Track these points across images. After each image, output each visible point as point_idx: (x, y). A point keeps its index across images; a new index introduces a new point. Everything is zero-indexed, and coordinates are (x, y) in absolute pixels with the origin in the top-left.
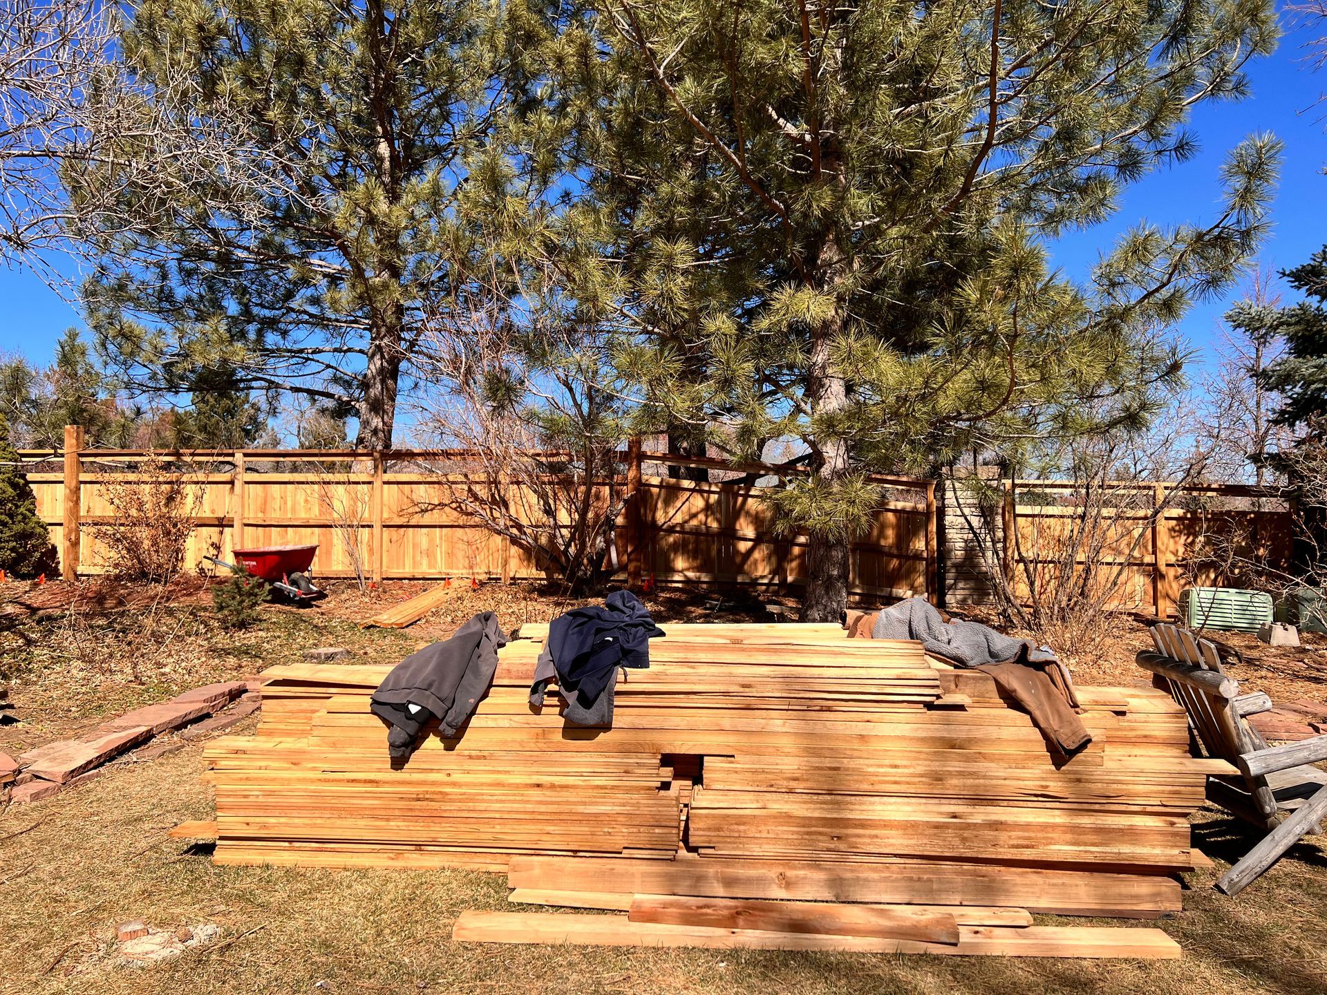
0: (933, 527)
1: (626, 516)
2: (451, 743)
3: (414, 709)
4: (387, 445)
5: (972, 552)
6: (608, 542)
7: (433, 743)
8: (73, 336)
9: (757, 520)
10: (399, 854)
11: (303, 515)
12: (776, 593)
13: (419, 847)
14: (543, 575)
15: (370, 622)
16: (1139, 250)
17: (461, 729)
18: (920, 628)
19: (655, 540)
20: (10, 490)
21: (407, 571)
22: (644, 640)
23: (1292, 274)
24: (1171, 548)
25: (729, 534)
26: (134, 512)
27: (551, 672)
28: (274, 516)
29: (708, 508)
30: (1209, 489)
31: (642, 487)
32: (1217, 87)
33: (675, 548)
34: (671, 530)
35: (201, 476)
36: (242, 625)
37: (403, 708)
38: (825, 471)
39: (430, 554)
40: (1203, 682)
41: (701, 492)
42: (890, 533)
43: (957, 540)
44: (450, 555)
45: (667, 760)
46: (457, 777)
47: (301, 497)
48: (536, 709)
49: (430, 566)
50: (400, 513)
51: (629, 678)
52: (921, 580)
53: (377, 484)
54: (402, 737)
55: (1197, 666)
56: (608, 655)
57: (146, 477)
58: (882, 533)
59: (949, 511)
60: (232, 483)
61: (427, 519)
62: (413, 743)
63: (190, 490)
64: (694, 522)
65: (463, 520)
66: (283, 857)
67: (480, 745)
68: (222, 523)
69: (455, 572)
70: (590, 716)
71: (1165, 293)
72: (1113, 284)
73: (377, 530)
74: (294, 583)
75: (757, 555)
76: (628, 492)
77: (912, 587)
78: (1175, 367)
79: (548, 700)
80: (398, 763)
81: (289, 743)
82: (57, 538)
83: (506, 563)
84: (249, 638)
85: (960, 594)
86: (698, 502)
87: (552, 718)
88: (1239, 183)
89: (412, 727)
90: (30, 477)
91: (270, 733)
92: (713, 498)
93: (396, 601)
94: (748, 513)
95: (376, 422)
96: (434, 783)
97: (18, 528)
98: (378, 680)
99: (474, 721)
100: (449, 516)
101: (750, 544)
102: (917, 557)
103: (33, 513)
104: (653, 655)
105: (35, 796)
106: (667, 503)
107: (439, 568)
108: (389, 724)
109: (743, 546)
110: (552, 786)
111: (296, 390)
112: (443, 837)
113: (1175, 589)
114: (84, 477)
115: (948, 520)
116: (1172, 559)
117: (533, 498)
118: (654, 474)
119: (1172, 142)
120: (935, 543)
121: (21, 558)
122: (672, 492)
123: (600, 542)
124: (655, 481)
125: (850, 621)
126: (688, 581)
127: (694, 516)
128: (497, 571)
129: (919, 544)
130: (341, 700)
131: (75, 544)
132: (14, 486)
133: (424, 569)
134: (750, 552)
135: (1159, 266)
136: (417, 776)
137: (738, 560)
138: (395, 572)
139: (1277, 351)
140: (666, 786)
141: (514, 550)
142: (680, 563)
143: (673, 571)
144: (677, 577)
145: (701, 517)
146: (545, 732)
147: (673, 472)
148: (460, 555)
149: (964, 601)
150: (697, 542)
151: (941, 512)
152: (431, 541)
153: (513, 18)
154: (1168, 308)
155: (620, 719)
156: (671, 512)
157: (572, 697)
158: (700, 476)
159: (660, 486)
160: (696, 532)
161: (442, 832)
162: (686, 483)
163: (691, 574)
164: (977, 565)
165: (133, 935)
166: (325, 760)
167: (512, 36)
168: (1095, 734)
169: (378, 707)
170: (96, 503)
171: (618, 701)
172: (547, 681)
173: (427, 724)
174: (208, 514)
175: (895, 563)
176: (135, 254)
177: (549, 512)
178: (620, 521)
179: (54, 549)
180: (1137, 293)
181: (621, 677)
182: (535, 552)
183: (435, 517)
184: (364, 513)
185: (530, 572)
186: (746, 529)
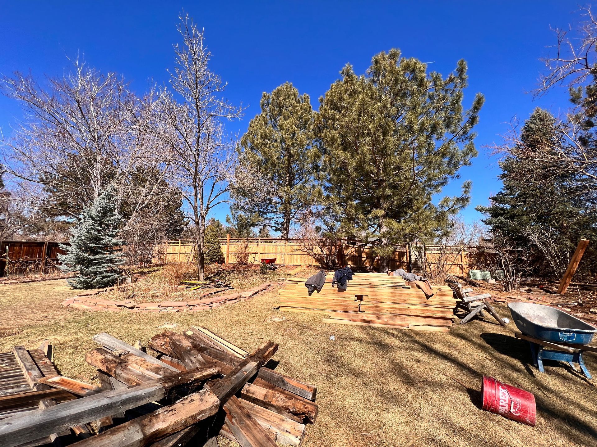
0: (408, 255)
1: (338, 253)
2: (319, 291)
3: (313, 285)
4: (287, 237)
5: (416, 261)
6: (335, 258)
7: (315, 291)
8: (228, 216)
9: (367, 254)
10: (310, 310)
11: (271, 252)
13: (313, 309)
14: (320, 265)
15: (289, 273)
16: (446, 201)
17: (320, 289)
18: (402, 274)
19: (345, 257)
21: (292, 264)
23: (491, 198)
24: (466, 261)
25: (360, 257)
26: (240, 251)
27: (335, 280)
28: (266, 252)
29: (355, 251)
30: (474, 247)
31: (341, 246)
32: (465, 164)
33: (349, 259)
34: (347, 255)
35: (252, 244)
36: (265, 273)
37: (311, 285)
38: (383, 244)
39: (297, 260)
40: (455, 285)
41: (353, 247)
42: (397, 256)
43: (413, 259)
44: (301, 260)
45: (356, 296)
46: (320, 297)
47: (271, 248)
48: (333, 286)
49: (297, 262)
50: (291, 251)
51: (349, 282)
53: (286, 245)
54: (310, 290)
55: (455, 282)
56: (345, 278)
57: (241, 244)
58: (395, 257)
59: (411, 252)
60: (258, 245)
61: (296, 253)
62: (313, 291)
63: (250, 246)
64: (352, 254)
65: (303, 253)
66: (291, 310)
68: (256, 253)
69: (302, 264)
70: (343, 288)
71: (453, 209)
72: (442, 206)
73: (286, 255)
74: (272, 265)
75: (367, 261)
76: (338, 247)
78: (453, 225)
79: (335, 285)
80: (310, 295)
81: (291, 291)
82: (225, 256)
83: (312, 262)
84: (266, 276)
85: (414, 270)
86: (353, 250)
87: (336, 288)
88: (464, 189)
89: (313, 289)
90: (221, 244)
91: (288, 289)
92: (357, 248)
93: (291, 270)
94: (364, 252)
95: (285, 232)
96: (316, 298)
97: (218, 254)
98: (306, 281)
99: (322, 288)
100: (300, 252)
101: (365, 259)
102: (405, 262)
103: (221, 251)
104: (353, 278)
105: (245, 300)
106: (347, 250)
107: (299, 263)
108: (308, 288)
109: (363, 259)
110: (336, 300)
111: (269, 226)
112: (318, 308)
113: (467, 270)
114: (230, 244)
115: (411, 254)
116: (466, 263)
117: (318, 248)
118: (344, 243)
119: (456, 175)
120: (408, 259)
121: (219, 259)
122: (347, 247)
123: (333, 258)
125: (389, 273)
126: (351, 267)
127: (352, 252)
128: (311, 264)
129: (405, 259)
130: (299, 284)
131: (228, 257)
132: (218, 245)
133: (296, 263)
134: (365, 261)
135: (451, 204)
137: (362, 262)
138: (290, 264)
139: (488, 216)
140: (356, 300)
141: (314, 259)
142: (349, 263)
145: (354, 253)
146: (335, 290)
147: (348, 243)
148: (303, 260)
150: (354, 258)
151: (410, 252)
152: (297, 257)
153: (315, 153)
154: (453, 212)
155: (348, 288)
156: (347, 252)
157: (339, 284)
158: (354, 244)
159: (345, 246)
160: (353, 256)
161: (317, 307)
162: (351, 245)
163: (352, 265)
164: (418, 264)
165: (274, 318)
166: (298, 294)
167: (315, 156)
168: (435, 294)
169: (306, 285)
170: (233, 249)
171: (347, 285)
172: (335, 282)
173: (315, 288)
174: (253, 251)
175: (398, 263)
177: (322, 251)
179: (224, 258)
180: (447, 209)
182: (319, 260)
183: (298, 252)
184: (283, 251)
185: (317, 264)
186: (364, 256)
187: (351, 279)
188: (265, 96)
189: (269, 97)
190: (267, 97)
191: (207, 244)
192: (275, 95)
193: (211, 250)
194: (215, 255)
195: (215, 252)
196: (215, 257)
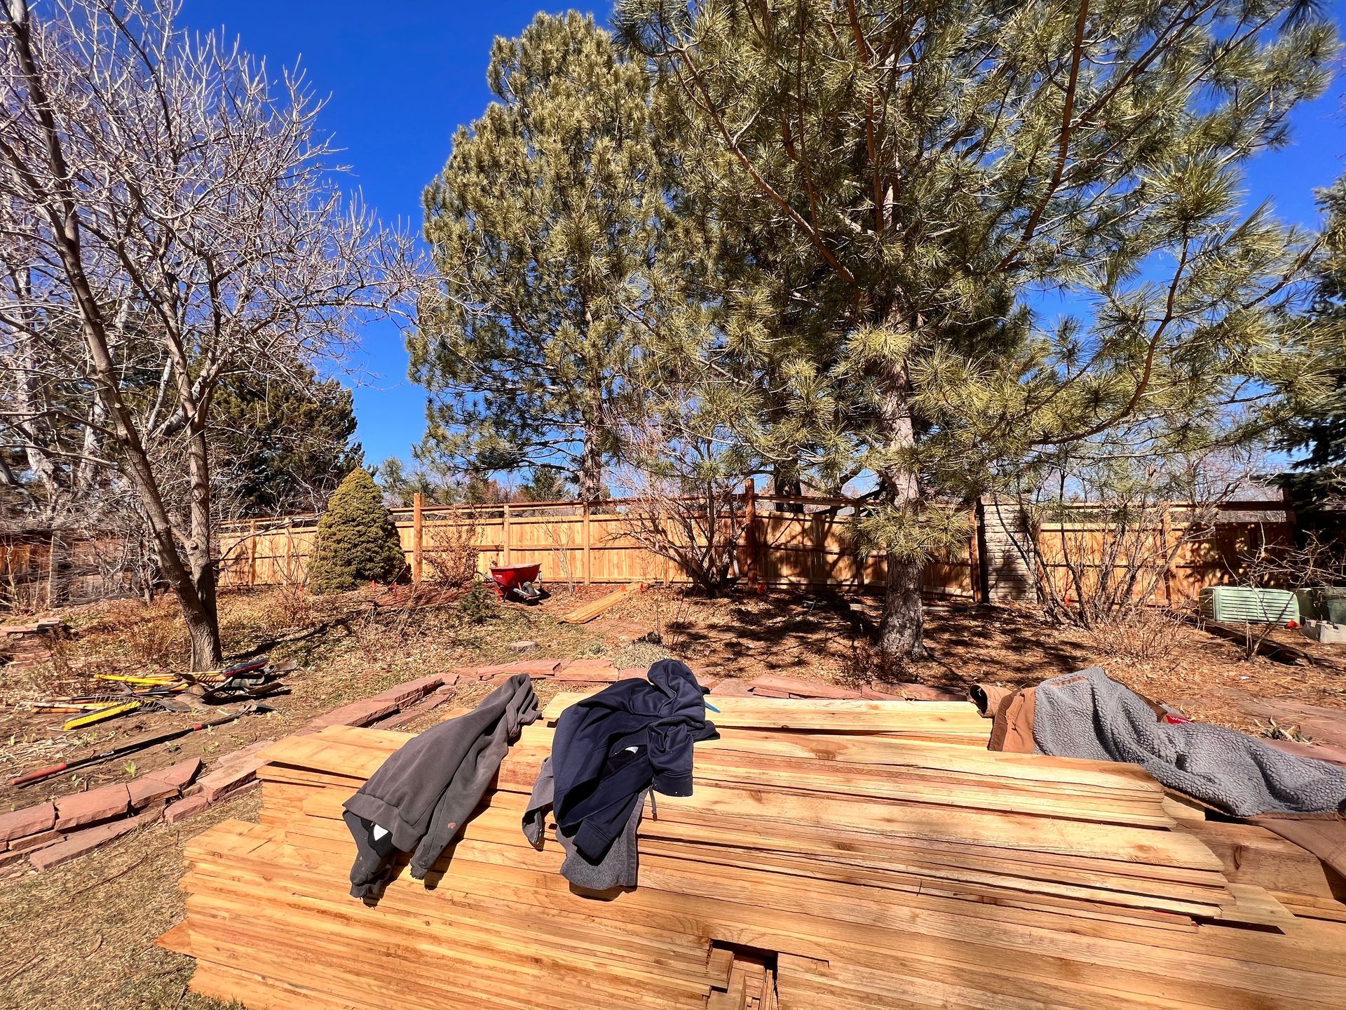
0: (975, 542)
1: (746, 539)
5: (1008, 560)
6: (731, 557)
9: (840, 540)
11: (543, 543)
12: (856, 593)
14: (691, 580)
15: (563, 618)
18: (1119, 729)
19: (766, 555)
20: (381, 533)
21: (605, 577)
22: (685, 750)
25: (820, 549)
26: (445, 544)
27: (550, 795)
28: (527, 544)
29: (804, 531)
31: (756, 519)
33: (781, 560)
34: (778, 548)
35: (482, 521)
36: (480, 621)
37: (371, 827)
38: (899, 501)
39: (619, 567)
41: (798, 520)
43: (996, 552)
44: (631, 567)
46: (437, 929)
47: (542, 532)
49: (619, 574)
50: (601, 539)
51: (662, 812)
52: (967, 581)
53: (586, 522)
57: (450, 522)
59: (988, 529)
60: (503, 524)
61: (617, 543)
63: (479, 529)
64: (795, 542)
65: (638, 544)
67: (466, 886)
68: (498, 549)
69: (635, 578)
70: (598, 877)
73: (586, 551)
75: (841, 564)
76: (746, 521)
77: (961, 586)
82: (410, 559)
83: (666, 572)
85: (1001, 592)
86: (797, 528)
87: (553, 858)
89: (379, 857)
90: (397, 524)
92: (807, 525)
93: (592, 599)
94: (833, 535)
95: (589, 483)
96: (410, 933)
97: (385, 554)
100: (630, 541)
101: (836, 557)
102: (964, 563)
103: (398, 545)
106: (775, 529)
107: (625, 576)
108: (357, 846)
109: (831, 558)
110: (555, 966)
114: (423, 523)
115: (988, 536)
116: (1182, 563)
118: (766, 509)
120: (977, 553)
121: (387, 572)
122: (777, 521)
123: (726, 558)
124: (766, 514)
125: (992, 704)
126: (791, 584)
127: (794, 537)
128: (662, 578)
129: (965, 554)
131: (420, 563)
132: (384, 530)
133: (616, 576)
134: (836, 562)
136: (392, 919)
137: (828, 568)
138: (598, 578)
141: (671, 563)
142: (785, 571)
143: (781, 576)
144: (783, 581)
145: (799, 538)
147: (779, 507)
148: (638, 567)
149: (1005, 597)
150: (797, 556)
151: (981, 530)
152: (619, 558)
155: (648, 873)
156: (778, 535)
158: (798, 509)
159: (769, 517)
160: (796, 549)
162: (788, 515)
163: (793, 579)
164: (1015, 570)
166: (297, 879)
169: (350, 818)
172: (544, 810)
174: (490, 544)
175: (947, 568)
176: (448, 390)
177: (692, 538)
178: (741, 542)
179: (409, 567)
181: (647, 811)
182: (685, 564)
183: (621, 542)
184: (578, 541)
185: (682, 578)
186: (832, 546)
187: (680, 784)
188: (500, 48)
189: (512, 50)
190: (506, 51)
191: (343, 527)
192: (531, 39)
193: (355, 546)
194: (371, 560)
195: (368, 550)
196: (369, 565)
